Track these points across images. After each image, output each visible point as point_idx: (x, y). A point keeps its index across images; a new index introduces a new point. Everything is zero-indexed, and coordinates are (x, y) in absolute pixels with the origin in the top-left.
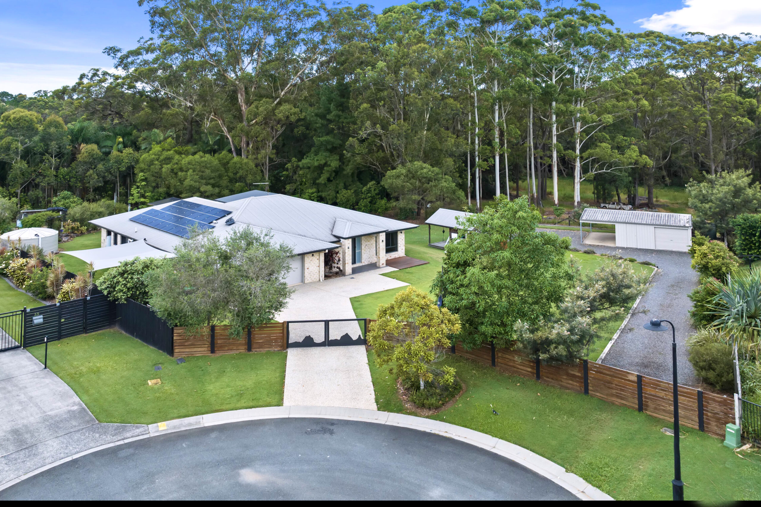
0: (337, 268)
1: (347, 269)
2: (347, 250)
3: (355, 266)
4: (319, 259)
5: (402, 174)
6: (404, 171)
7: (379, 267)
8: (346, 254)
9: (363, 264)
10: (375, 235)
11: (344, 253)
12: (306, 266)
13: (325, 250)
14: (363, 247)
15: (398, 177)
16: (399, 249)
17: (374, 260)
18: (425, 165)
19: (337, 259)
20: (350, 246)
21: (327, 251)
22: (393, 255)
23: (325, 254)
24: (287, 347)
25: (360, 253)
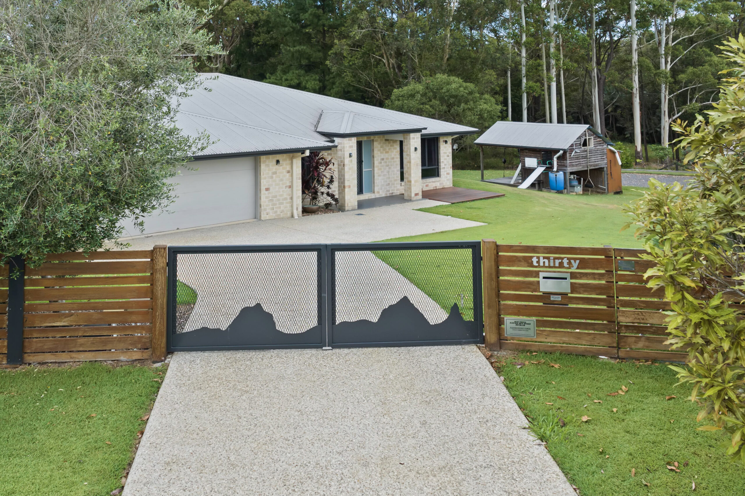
0: (328, 194)
1: (347, 197)
2: (347, 160)
3: (362, 197)
4: (290, 172)
5: (418, 92)
6: (420, 87)
7: (410, 200)
8: (346, 168)
9: (377, 196)
10: (400, 137)
11: (342, 165)
12: (264, 183)
13: (302, 151)
14: (376, 163)
15: (412, 96)
16: (442, 172)
17: (398, 188)
18: (452, 78)
19: (328, 176)
20: (354, 152)
21: (307, 153)
22: (433, 183)
23: (303, 159)
24: (170, 351)
25: (372, 174)
